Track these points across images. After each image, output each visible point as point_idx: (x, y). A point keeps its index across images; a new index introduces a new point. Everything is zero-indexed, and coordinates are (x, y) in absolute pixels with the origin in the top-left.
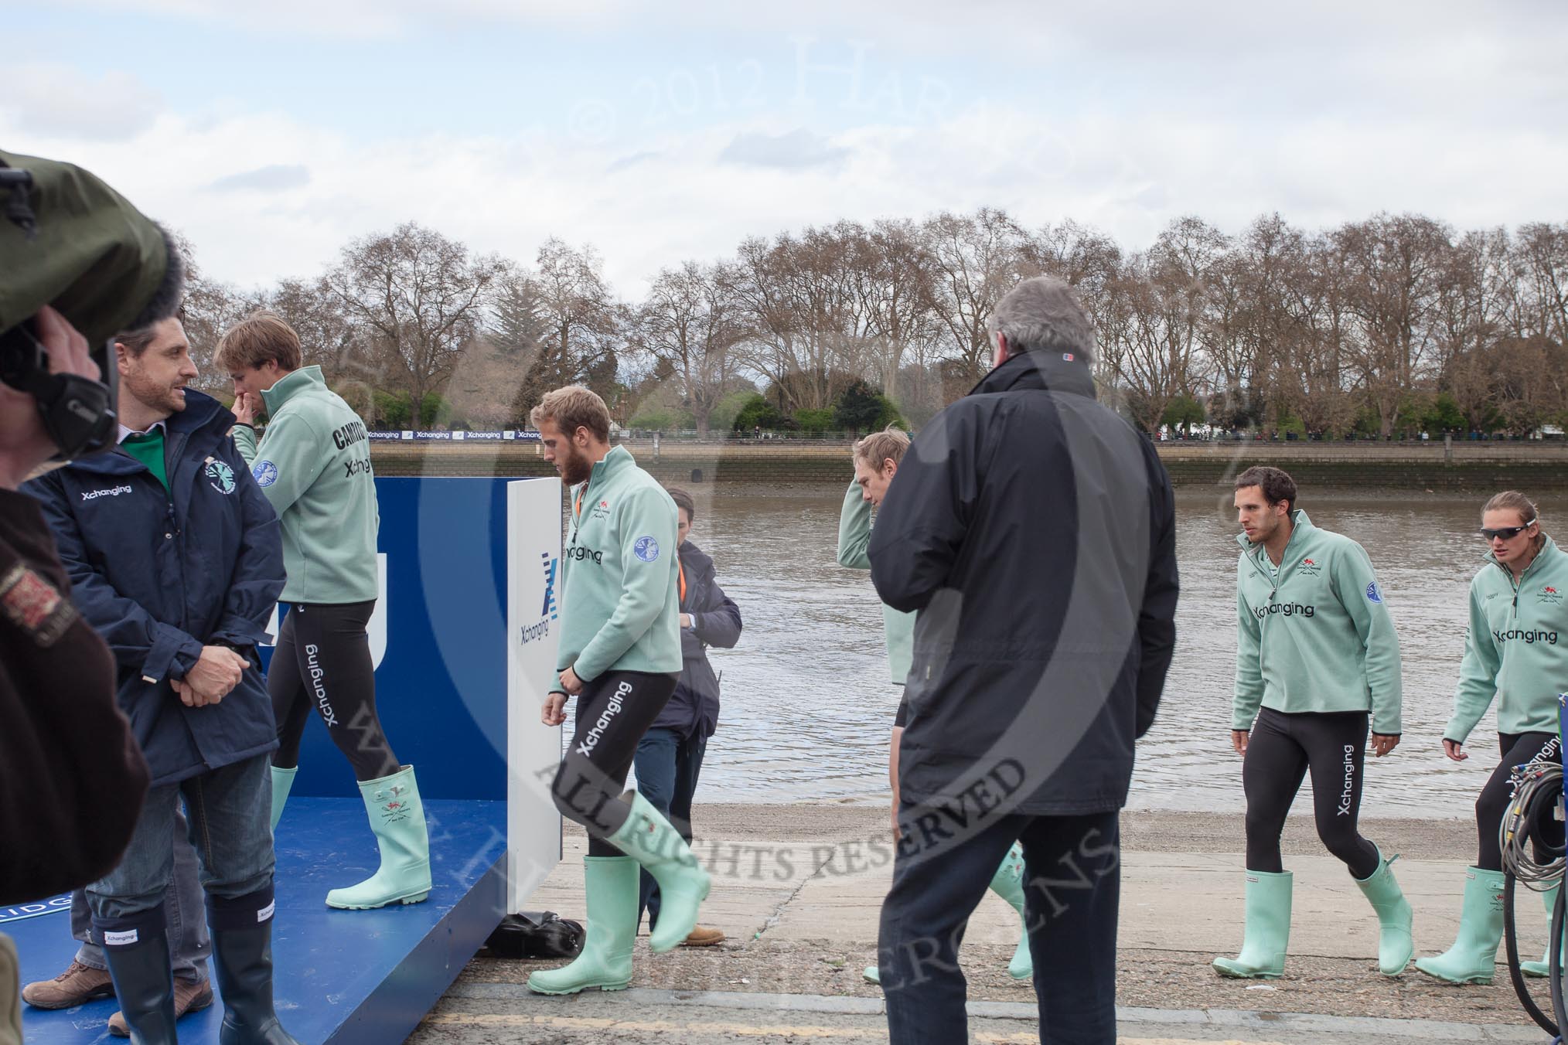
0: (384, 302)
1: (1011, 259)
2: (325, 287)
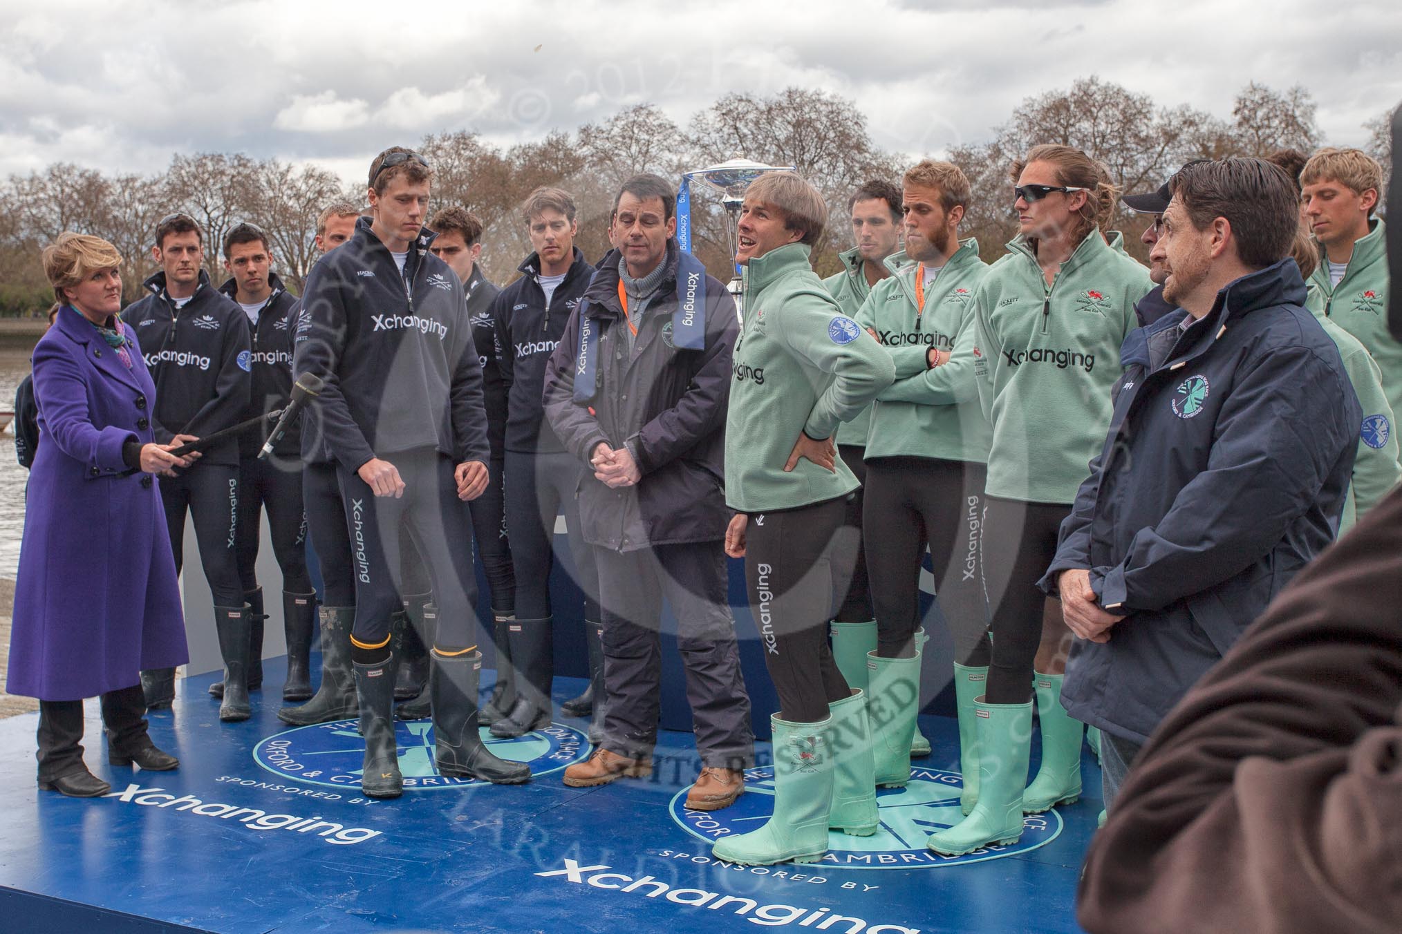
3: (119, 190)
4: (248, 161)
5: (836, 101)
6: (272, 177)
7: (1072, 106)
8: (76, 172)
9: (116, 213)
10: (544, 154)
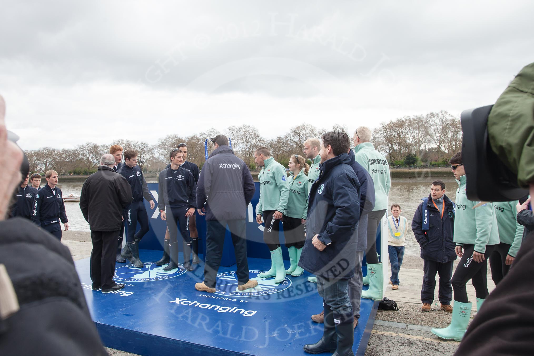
0: (299, 140)
1: (449, 122)
2: (286, 137)
3: (101, 147)
4: (129, 140)
5: (253, 127)
6: (134, 144)
7: (301, 128)
8: (92, 144)
9: (100, 152)
10: (192, 138)
